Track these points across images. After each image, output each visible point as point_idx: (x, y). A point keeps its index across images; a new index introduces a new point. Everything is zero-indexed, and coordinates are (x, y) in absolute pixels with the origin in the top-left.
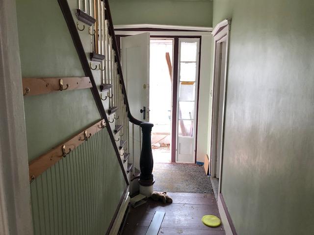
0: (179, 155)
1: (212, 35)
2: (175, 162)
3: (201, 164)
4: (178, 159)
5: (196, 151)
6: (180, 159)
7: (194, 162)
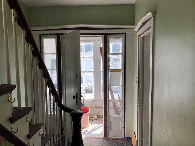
0: (111, 131)
1: (135, 31)
2: (107, 137)
3: (130, 139)
4: (110, 134)
5: (124, 128)
6: (111, 135)
7: (123, 137)
